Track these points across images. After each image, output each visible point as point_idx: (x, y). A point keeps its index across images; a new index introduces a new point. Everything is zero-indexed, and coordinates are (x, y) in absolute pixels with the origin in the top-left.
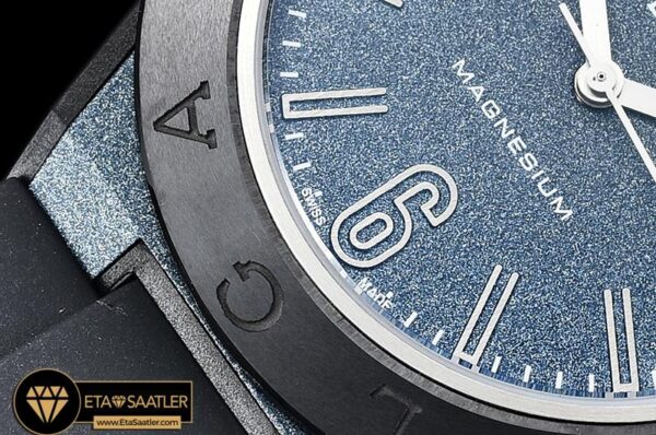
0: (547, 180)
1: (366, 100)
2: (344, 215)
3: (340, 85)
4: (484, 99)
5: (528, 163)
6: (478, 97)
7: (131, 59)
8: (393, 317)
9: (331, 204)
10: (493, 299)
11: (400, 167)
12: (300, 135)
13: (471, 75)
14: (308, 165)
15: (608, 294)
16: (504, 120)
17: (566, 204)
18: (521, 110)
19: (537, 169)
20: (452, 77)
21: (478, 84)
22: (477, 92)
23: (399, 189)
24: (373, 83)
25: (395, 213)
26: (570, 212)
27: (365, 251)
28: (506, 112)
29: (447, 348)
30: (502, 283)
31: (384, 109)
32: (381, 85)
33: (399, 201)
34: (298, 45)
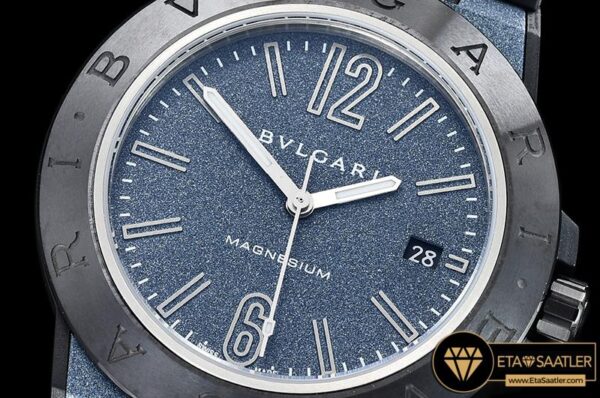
0: (307, 266)
1: (196, 285)
2: (225, 345)
3: (181, 285)
4: (251, 247)
5: (293, 263)
6: (248, 248)
7: (72, 339)
9: (215, 344)
11: (235, 305)
12: (178, 321)
13: (238, 240)
14: (191, 332)
15: (373, 299)
16: (268, 251)
17: (324, 271)
18: (272, 241)
19: (299, 264)
20: (229, 247)
21: (243, 242)
22: (246, 246)
23: (242, 315)
24: (194, 274)
25: (249, 328)
26: (329, 274)
27: (247, 355)
28: (266, 247)
31: (209, 282)
32: (199, 273)
33: (246, 321)
34: (147, 280)
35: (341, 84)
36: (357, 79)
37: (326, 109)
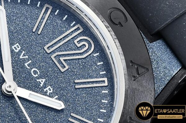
35: (69, 45)
36: (78, 48)
37: (53, 52)
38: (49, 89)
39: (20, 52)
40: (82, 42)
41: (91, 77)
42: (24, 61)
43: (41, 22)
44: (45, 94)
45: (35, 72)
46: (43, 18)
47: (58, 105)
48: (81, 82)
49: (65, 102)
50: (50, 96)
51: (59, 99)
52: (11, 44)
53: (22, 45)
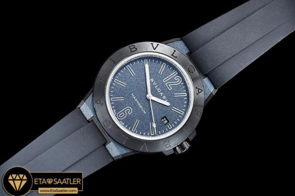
0: (143, 109)
1: (121, 99)
3: (118, 97)
5: (141, 106)
7: (92, 93)
8: (124, 126)
9: (117, 112)
10: (136, 124)
11: (125, 107)
13: (134, 96)
15: (150, 123)
16: (138, 101)
17: (145, 112)
18: (140, 100)
20: (131, 96)
22: (135, 98)
23: (125, 110)
25: (125, 113)
27: (121, 118)
29: (131, 130)
30: (137, 122)
31: (123, 100)
32: (123, 97)
34: (113, 92)
35: (172, 80)
36: (176, 81)
37: (166, 82)
38: (164, 97)
39: (153, 82)
40: (177, 78)
41: (180, 92)
42: (155, 85)
43: (162, 70)
44: (163, 99)
45: (159, 90)
46: (162, 69)
47: (168, 104)
48: (177, 95)
49: (170, 102)
50: (165, 100)
51: (168, 101)
52: (150, 79)
53: (154, 79)
